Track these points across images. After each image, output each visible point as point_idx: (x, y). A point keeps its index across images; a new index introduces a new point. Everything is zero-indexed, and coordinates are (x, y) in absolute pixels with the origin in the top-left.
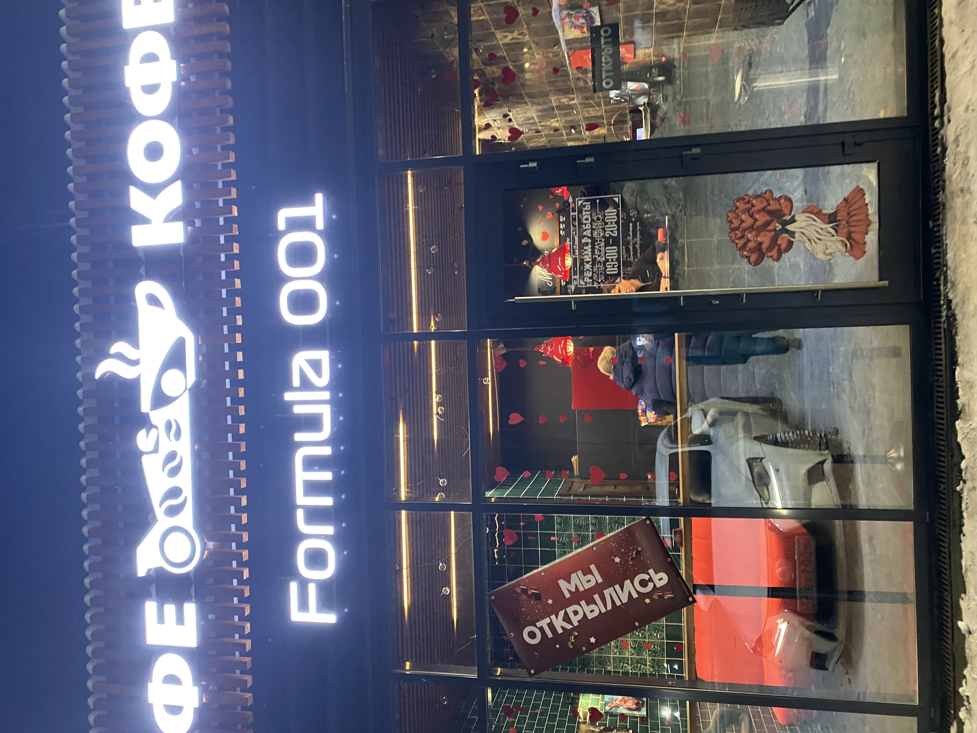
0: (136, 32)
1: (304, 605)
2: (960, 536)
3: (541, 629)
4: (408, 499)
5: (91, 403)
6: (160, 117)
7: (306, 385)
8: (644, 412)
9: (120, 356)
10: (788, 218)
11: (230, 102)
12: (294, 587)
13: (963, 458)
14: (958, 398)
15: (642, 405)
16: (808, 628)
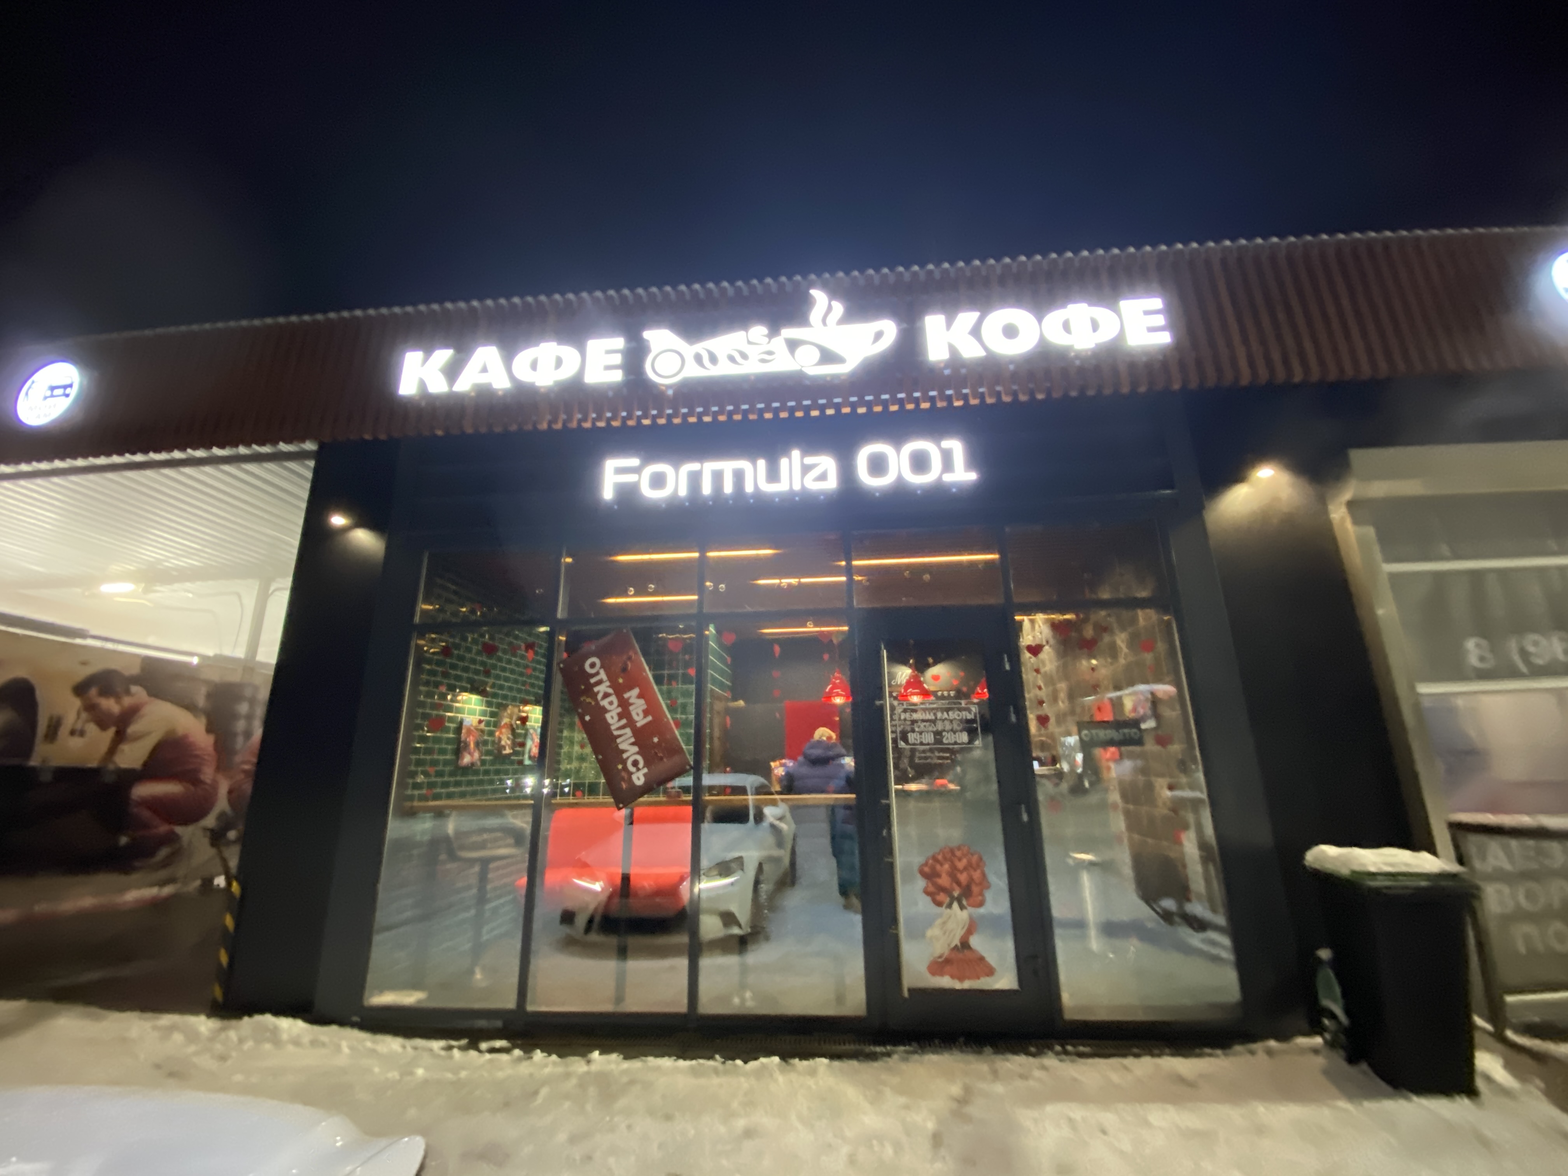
0: (1117, 312)
1: (620, 471)
2: (676, 1056)
3: (597, 673)
4: (709, 558)
5: (789, 287)
6: (1042, 336)
7: (806, 469)
8: (782, 765)
9: (830, 308)
10: (964, 902)
11: (1056, 395)
12: (634, 462)
13: (746, 1062)
14: (800, 1060)
15: (790, 763)
16: (596, 909)
